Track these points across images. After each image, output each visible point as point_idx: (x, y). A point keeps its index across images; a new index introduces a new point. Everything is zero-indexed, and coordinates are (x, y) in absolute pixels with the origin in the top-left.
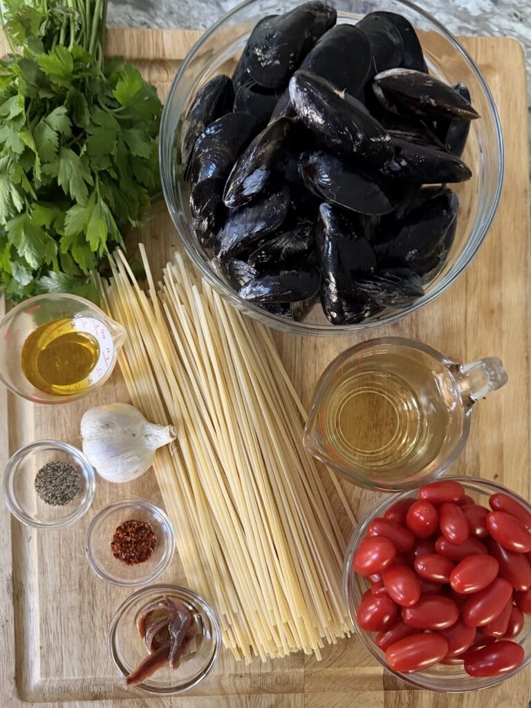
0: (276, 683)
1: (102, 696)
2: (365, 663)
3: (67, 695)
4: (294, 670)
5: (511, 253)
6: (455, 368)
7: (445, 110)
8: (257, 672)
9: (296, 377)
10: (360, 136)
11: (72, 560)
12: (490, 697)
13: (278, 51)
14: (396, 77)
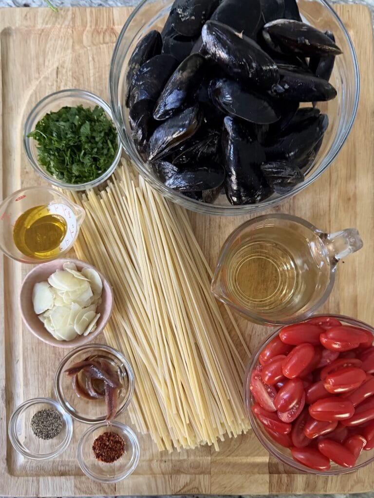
0: (191, 467)
1: (66, 473)
2: (255, 453)
3: (42, 472)
4: (203, 458)
5: (363, 157)
6: (324, 236)
7: (316, 48)
8: (177, 458)
9: (206, 248)
10: (254, 65)
11: (46, 376)
12: (348, 480)
13: (194, 10)
14: (280, 25)
